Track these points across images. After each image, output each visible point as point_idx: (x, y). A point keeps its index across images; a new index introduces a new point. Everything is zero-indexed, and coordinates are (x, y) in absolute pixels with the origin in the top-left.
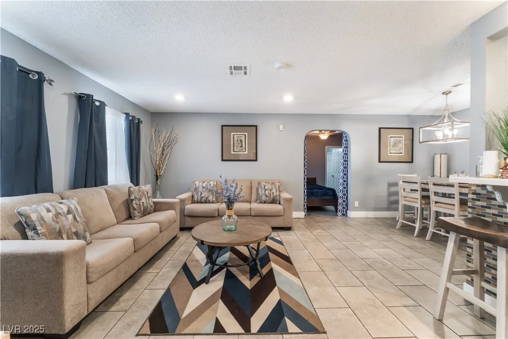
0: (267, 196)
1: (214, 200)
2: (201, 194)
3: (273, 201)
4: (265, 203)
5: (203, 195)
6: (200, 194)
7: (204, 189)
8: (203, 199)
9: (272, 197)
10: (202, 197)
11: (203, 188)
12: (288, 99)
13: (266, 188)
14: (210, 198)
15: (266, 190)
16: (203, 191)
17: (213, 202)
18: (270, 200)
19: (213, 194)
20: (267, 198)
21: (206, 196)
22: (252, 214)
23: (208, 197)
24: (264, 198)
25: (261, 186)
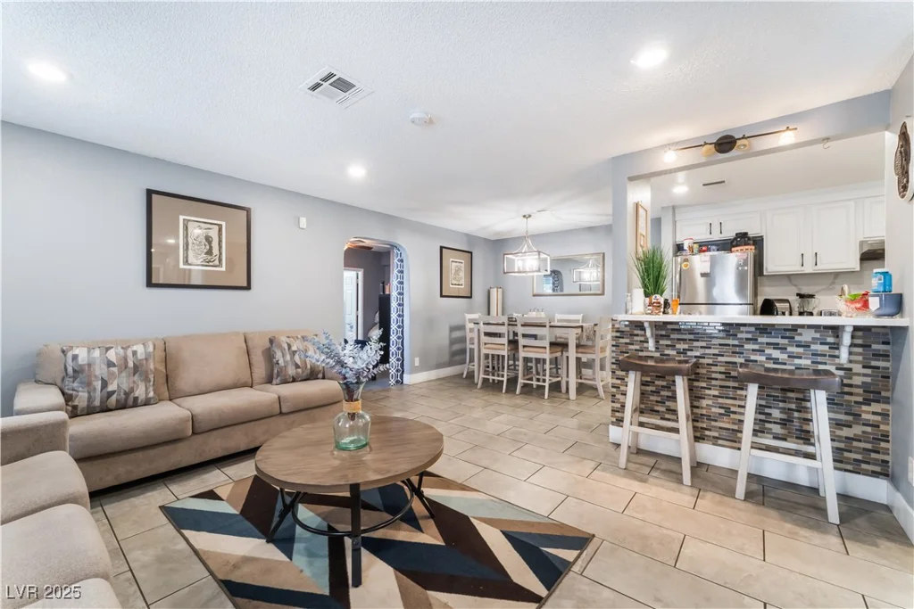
0: (297, 366)
1: (151, 394)
2: (105, 384)
3: (313, 375)
4: (294, 380)
5: (110, 388)
6: (98, 384)
7: (115, 370)
8: (114, 398)
9: (309, 367)
10: (111, 394)
11: (110, 364)
12: (357, 172)
13: (294, 348)
14: (140, 392)
15: (294, 352)
16: (112, 374)
17: (147, 403)
18: (305, 374)
19: (146, 380)
20: (299, 370)
21: (125, 387)
22: (284, 410)
23: (132, 390)
24: (291, 371)
25: (280, 347)
